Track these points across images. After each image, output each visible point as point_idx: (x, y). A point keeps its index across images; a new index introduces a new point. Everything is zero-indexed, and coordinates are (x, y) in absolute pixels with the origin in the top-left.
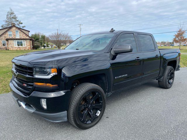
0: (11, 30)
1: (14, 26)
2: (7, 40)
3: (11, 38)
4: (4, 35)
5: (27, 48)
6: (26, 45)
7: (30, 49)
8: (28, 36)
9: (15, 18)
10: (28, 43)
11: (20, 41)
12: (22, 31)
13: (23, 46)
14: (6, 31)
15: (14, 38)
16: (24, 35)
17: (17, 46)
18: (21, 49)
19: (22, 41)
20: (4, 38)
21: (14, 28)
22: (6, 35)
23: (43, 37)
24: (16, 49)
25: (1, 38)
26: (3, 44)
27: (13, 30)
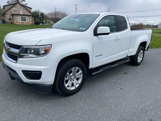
1: (18, 3)
2: (13, 15)
3: (16, 13)
4: (9, 11)
5: (30, 23)
6: (29, 20)
8: (30, 12)
10: (31, 19)
12: (25, 8)
13: (26, 21)
15: (18, 14)
16: (27, 12)
17: (21, 21)
18: (25, 24)
20: (9, 13)
21: (18, 5)
22: (11, 11)
23: (42, 14)
24: (20, 24)
25: (7, 13)
26: (9, 19)
27: (17, 7)
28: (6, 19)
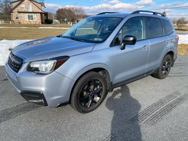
0: (23, 3)
3: (23, 11)
4: (17, 8)
5: (38, 22)
6: (37, 18)
7: (41, 24)
8: (40, 9)
10: (39, 17)
11: (30, 14)
12: (34, 4)
13: (34, 20)
14: (19, 4)
15: (26, 11)
16: (37, 8)
18: (32, 23)
20: (17, 11)
22: (19, 8)
24: (27, 23)
25: (14, 11)
26: (16, 17)
27: (25, 3)
28: (13, 18)
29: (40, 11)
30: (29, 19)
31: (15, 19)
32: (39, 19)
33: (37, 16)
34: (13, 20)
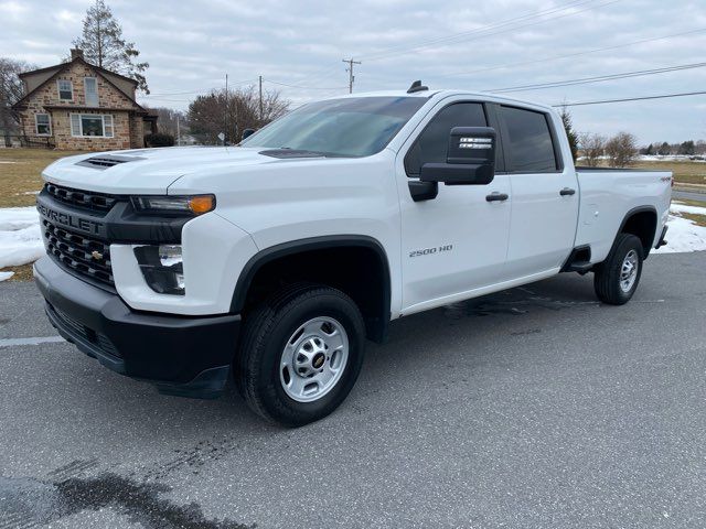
0: (67, 76)
3: (66, 104)
4: (44, 94)
5: (119, 143)
6: (115, 131)
8: (130, 100)
9: (113, 34)
10: (123, 128)
11: (93, 117)
12: (106, 81)
13: (104, 136)
14: (51, 80)
15: (77, 105)
16: (116, 97)
17: (82, 136)
19: (102, 117)
20: (41, 103)
22: (50, 95)
24: (78, 145)
25: (31, 103)
26: (39, 127)
27: (74, 76)
28: (27, 128)
29: (128, 106)
30: (87, 131)
31: (35, 131)
32: (125, 135)
33: (116, 122)
34: (25, 136)
